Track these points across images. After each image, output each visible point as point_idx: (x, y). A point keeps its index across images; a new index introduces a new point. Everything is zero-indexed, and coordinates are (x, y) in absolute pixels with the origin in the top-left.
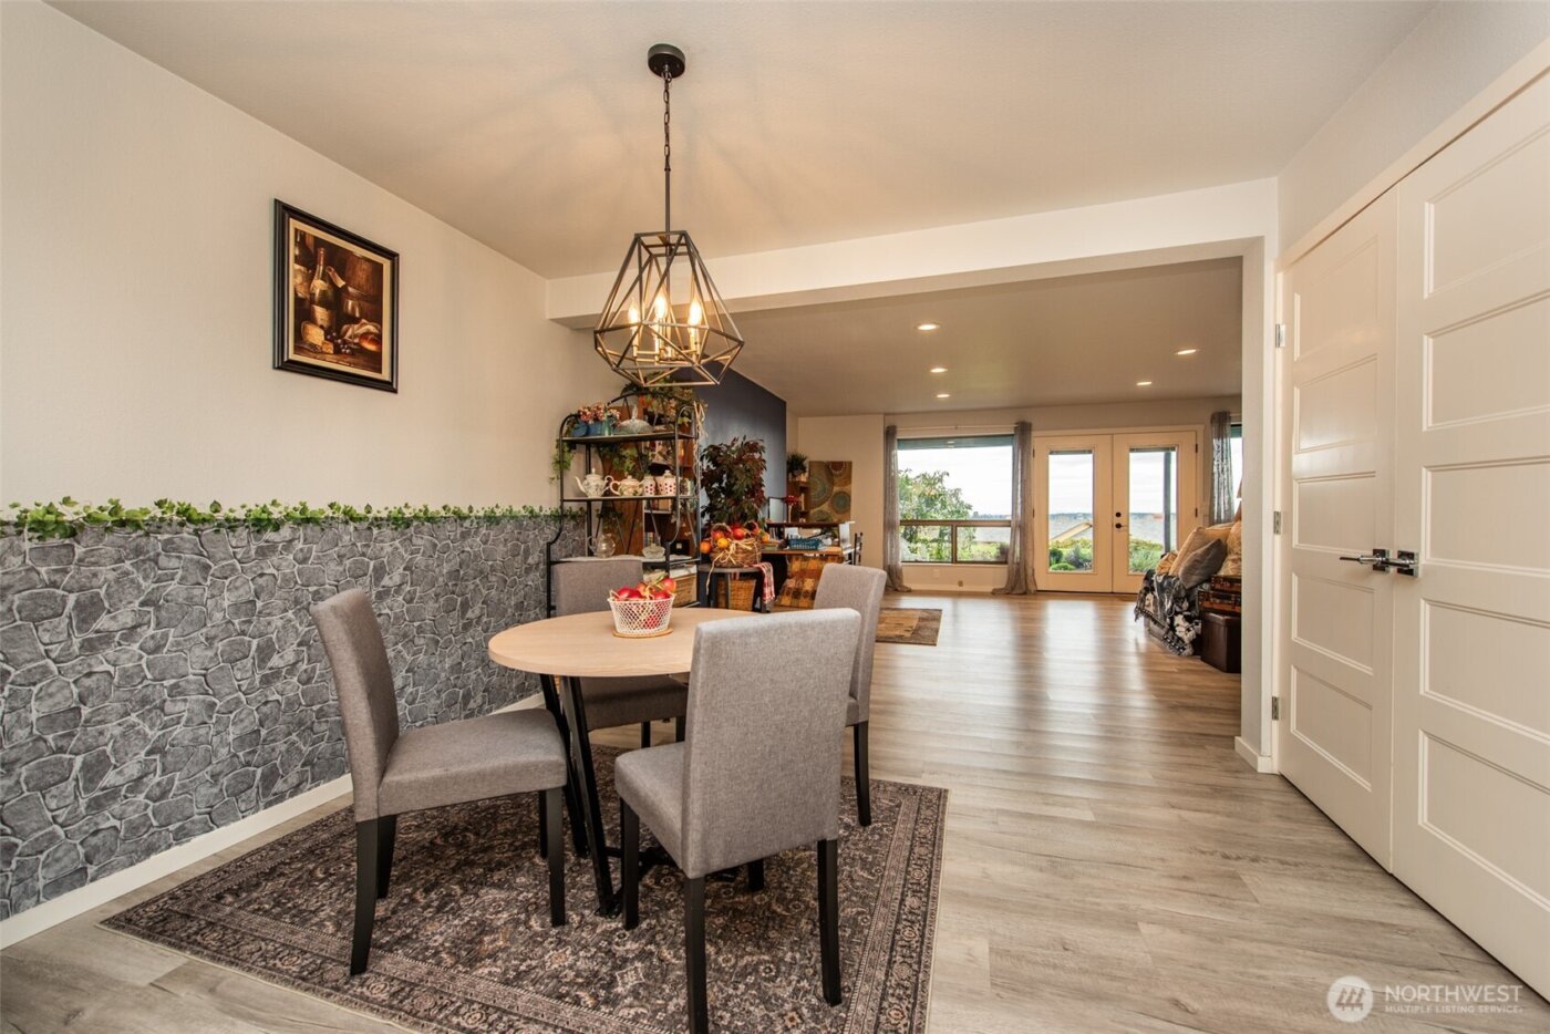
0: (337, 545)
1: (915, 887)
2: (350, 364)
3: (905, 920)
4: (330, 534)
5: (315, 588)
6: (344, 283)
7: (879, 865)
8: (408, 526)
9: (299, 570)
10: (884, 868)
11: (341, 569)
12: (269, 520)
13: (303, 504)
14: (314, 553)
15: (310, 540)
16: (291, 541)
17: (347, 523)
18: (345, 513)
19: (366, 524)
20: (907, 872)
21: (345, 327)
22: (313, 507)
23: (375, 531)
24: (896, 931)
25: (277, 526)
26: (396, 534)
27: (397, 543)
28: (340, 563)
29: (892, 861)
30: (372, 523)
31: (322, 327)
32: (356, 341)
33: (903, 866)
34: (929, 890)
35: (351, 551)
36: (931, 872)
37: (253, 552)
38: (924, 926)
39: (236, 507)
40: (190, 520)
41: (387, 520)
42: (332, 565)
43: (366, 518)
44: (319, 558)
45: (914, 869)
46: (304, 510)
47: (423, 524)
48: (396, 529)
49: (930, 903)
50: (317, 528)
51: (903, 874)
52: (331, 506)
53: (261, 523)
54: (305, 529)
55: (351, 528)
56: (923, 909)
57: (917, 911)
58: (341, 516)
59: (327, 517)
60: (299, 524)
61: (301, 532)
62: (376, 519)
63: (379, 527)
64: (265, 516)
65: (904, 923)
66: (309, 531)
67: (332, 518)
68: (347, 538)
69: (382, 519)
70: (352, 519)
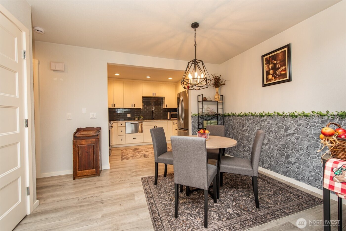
0: (276, 121)
1: (153, 204)
2: (278, 79)
3: (156, 210)
4: (274, 118)
5: (271, 129)
6: (276, 62)
7: (164, 206)
8: (296, 117)
9: (268, 125)
10: (162, 206)
11: (277, 126)
12: (263, 115)
13: (268, 112)
14: (271, 122)
15: (270, 119)
16: (266, 119)
17: (278, 116)
18: (277, 114)
19: (283, 117)
20: (156, 207)
21: (277, 71)
22: (270, 113)
23: (286, 118)
24: (152, 195)
25: (264, 116)
26: (292, 119)
27: (292, 122)
28: (276, 125)
29: (161, 208)
30: (284, 116)
31: (272, 74)
32: (280, 73)
33: (158, 208)
34: (150, 205)
35: (279, 122)
36: (151, 209)
37: (260, 121)
38: (148, 198)
39: (258, 113)
40: (252, 115)
41: (289, 116)
42: (275, 125)
43: (283, 115)
44: (272, 123)
45: (155, 209)
46: (269, 113)
47: (302, 117)
48: (292, 118)
49: (148, 202)
50: (271, 117)
51: (157, 206)
52: (274, 112)
53: (261, 116)
54: (269, 117)
55: (279, 118)
56: (149, 201)
57: (150, 200)
58: (277, 115)
59: (273, 115)
60: (268, 116)
61: (268, 118)
62: (286, 115)
63: (287, 117)
64: (262, 114)
65: (156, 209)
66: (270, 118)
67: (274, 115)
68: (278, 120)
69: (287, 115)
70: (279, 115)
